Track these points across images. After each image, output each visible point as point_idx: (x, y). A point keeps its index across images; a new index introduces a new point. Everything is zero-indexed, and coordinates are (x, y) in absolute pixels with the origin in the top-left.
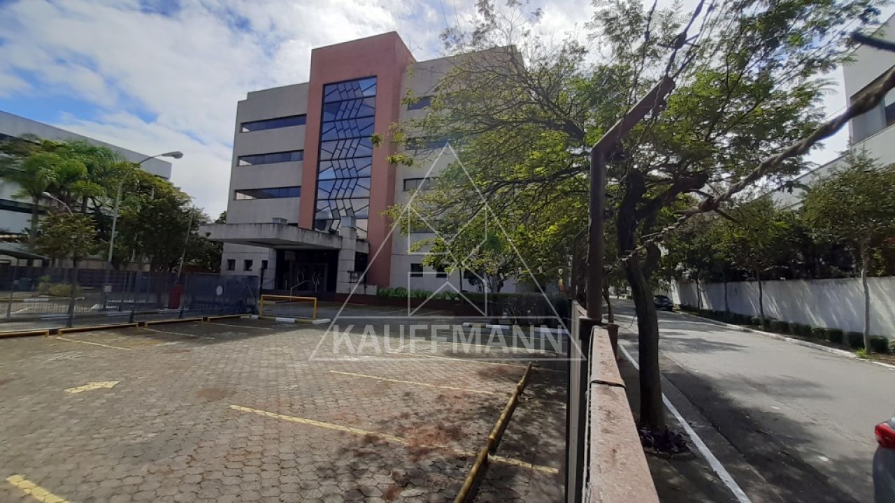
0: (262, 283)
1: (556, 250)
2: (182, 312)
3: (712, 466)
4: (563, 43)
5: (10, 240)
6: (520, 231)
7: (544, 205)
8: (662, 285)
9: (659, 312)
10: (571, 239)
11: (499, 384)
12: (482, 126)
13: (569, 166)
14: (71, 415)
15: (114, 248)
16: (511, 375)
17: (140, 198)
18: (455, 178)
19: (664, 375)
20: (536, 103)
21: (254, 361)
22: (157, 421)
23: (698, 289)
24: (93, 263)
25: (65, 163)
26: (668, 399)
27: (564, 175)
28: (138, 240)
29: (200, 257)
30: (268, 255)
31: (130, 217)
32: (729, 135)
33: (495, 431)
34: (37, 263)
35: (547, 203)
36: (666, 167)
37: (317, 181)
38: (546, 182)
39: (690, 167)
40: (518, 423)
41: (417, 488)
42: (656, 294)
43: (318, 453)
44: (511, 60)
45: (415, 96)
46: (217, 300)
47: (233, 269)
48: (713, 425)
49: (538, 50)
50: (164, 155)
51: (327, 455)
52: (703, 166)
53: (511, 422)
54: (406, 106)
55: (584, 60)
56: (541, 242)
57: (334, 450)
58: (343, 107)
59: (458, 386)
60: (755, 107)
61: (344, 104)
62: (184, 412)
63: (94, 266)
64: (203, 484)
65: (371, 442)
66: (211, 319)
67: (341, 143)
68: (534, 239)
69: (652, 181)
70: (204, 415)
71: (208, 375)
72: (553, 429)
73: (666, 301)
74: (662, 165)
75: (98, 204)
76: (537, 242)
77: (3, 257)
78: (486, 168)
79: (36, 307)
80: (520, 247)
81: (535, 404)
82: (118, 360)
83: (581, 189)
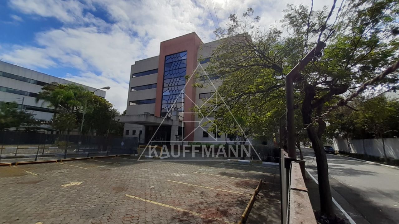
0: (139, 140)
1: (271, 123)
2: (108, 152)
4: (270, 30)
5: (45, 124)
6: (253, 115)
7: (264, 103)
9: (327, 155)
10: (279, 118)
11: (246, 189)
12: (233, 69)
13: (276, 84)
14: (63, 196)
15: (83, 126)
16: (252, 185)
17: (94, 106)
19: (332, 187)
20: (258, 57)
21: (136, 175)
22: (96, 200)
23: (348, 143)
25: (67, 93)
26: (336, 200)
27: (274, 89)
28: (92, 123)
29: (115, 130)
30: (142, 128)
31: (90, 113)
32: (358, 65)
33: (245, 213)
34: (55, 133)
35: (266, 102)
37: (162, 96)
38: (265, 92)
39: (338, 82)
40: (256, 210)
42: (325, 145)
43: (162, 218)
44: (246, 39)
45: (203, 58)
46: (121, 148)
47: (128, 134)
48: (362, 215)
49: (258, 34)
50: (103, 88)
51: (166, 220)
52: (345, 81)
53: (252, 209)
54: (200, 62)
55: (280, 36)
56: (264, 120)
57: (169, 218)
58: (173, 65)
59: (226, 189)
60: (370, 51)
61: (174, 63)
62: (107, 196)
63: (76, 133)
65: (186, 215)
66: (119, 156)
67: (172, 79)
69: (318, 90)
70: (115, 198)
71: (117, 180)
72: (274, 213)
73: (331, 149)
74: (323, 82)
75: (78, 108)
76: (261, 120)
77: (42, 130)
78: (236, 87)
79: (53, 150)
80: (253, 123)
81: (264, 200)
82: (82, 173)
83: (282, 95)
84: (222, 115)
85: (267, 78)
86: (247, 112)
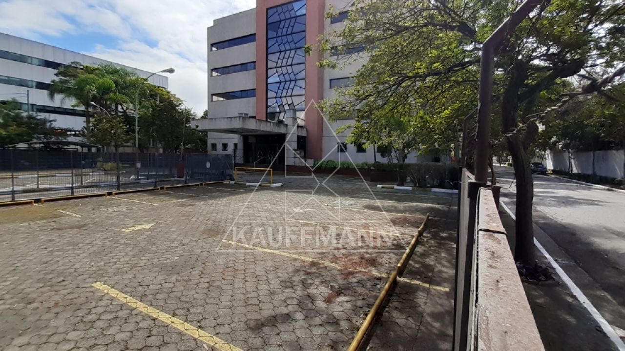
0: (235, 159)
1: (449, 130)
2: (186, 180)
3: (573, 292)
5: (75, 135)
6: (420, 115)
7: (440, 93)
8: (538, 155)
9: (534, 176)
10: (462, 120)
11: (404, 229)
12: (389, 32)
13: (462, 60)
14: (127, 245)
15: (139, 138)
16: (413, 223)
17: (151, 103)
18: (369, 76)
19: (537, 223)
20: (434, 9)
21: (235, 212)
22: (178, 249)
23: (569, 157)
24: (127, 149)
25: (101, 81)
26: (539, 241)
27: (458, 68)
28: (153, 132)
29: (193, 143)
30: (237, 140)
31: (146, 116)
32: (608, 25)
33: (402, 261)
34: (94, 150)
35: (443, 92)
36: (547, 56)
37: (267, 84)
38: (442, 75)
39: (568, 55)
40: (419, 257)
41: (348, 296)
42: (532, 161)
43: (281, 271)
45: (336, 12)
46: (207, 171)
47: (216, 150)
48: (576, 262)
50: (162, 71)
51: (287, 273)
52: (580, 54)
53: (413, 256)
54: (329, 20)
56: (437, 123)
57: (291, 270)
58: (281, 26)
61: (283, 23)
62: (194, 243)
63: (128, 150)
64: (210, 289)
65: (315, 266)
66: (205, 184)
67: (283, 53)
68: (431, 121)
69: (533, 69)
70: (207, 246)
71: (207, 220)
72: (445, 261)
73: (541, 167)
74: (543, 55)
75: (125, 108)
76: (434, 123)
77: (72, 147)
78: (393, 66)
79: (97, 178)
80: (420, 128)
81: (431, 243)
82: (150, 211)
83: (471, 79)
84: (368, 115)
85: (448, 49)
86: (410, 110)
